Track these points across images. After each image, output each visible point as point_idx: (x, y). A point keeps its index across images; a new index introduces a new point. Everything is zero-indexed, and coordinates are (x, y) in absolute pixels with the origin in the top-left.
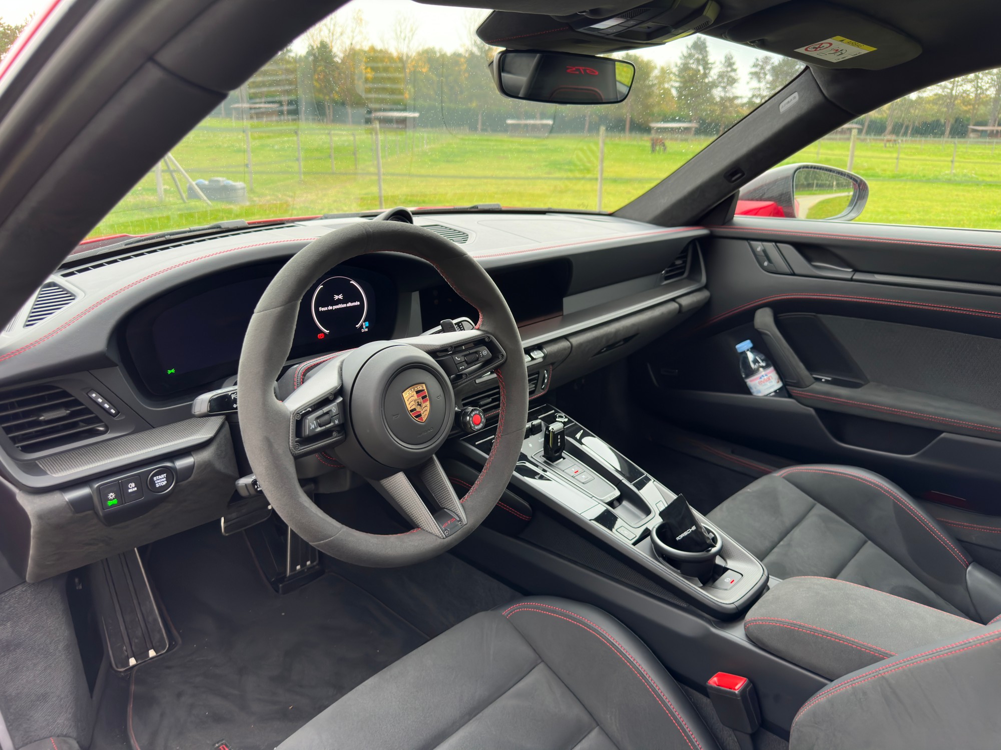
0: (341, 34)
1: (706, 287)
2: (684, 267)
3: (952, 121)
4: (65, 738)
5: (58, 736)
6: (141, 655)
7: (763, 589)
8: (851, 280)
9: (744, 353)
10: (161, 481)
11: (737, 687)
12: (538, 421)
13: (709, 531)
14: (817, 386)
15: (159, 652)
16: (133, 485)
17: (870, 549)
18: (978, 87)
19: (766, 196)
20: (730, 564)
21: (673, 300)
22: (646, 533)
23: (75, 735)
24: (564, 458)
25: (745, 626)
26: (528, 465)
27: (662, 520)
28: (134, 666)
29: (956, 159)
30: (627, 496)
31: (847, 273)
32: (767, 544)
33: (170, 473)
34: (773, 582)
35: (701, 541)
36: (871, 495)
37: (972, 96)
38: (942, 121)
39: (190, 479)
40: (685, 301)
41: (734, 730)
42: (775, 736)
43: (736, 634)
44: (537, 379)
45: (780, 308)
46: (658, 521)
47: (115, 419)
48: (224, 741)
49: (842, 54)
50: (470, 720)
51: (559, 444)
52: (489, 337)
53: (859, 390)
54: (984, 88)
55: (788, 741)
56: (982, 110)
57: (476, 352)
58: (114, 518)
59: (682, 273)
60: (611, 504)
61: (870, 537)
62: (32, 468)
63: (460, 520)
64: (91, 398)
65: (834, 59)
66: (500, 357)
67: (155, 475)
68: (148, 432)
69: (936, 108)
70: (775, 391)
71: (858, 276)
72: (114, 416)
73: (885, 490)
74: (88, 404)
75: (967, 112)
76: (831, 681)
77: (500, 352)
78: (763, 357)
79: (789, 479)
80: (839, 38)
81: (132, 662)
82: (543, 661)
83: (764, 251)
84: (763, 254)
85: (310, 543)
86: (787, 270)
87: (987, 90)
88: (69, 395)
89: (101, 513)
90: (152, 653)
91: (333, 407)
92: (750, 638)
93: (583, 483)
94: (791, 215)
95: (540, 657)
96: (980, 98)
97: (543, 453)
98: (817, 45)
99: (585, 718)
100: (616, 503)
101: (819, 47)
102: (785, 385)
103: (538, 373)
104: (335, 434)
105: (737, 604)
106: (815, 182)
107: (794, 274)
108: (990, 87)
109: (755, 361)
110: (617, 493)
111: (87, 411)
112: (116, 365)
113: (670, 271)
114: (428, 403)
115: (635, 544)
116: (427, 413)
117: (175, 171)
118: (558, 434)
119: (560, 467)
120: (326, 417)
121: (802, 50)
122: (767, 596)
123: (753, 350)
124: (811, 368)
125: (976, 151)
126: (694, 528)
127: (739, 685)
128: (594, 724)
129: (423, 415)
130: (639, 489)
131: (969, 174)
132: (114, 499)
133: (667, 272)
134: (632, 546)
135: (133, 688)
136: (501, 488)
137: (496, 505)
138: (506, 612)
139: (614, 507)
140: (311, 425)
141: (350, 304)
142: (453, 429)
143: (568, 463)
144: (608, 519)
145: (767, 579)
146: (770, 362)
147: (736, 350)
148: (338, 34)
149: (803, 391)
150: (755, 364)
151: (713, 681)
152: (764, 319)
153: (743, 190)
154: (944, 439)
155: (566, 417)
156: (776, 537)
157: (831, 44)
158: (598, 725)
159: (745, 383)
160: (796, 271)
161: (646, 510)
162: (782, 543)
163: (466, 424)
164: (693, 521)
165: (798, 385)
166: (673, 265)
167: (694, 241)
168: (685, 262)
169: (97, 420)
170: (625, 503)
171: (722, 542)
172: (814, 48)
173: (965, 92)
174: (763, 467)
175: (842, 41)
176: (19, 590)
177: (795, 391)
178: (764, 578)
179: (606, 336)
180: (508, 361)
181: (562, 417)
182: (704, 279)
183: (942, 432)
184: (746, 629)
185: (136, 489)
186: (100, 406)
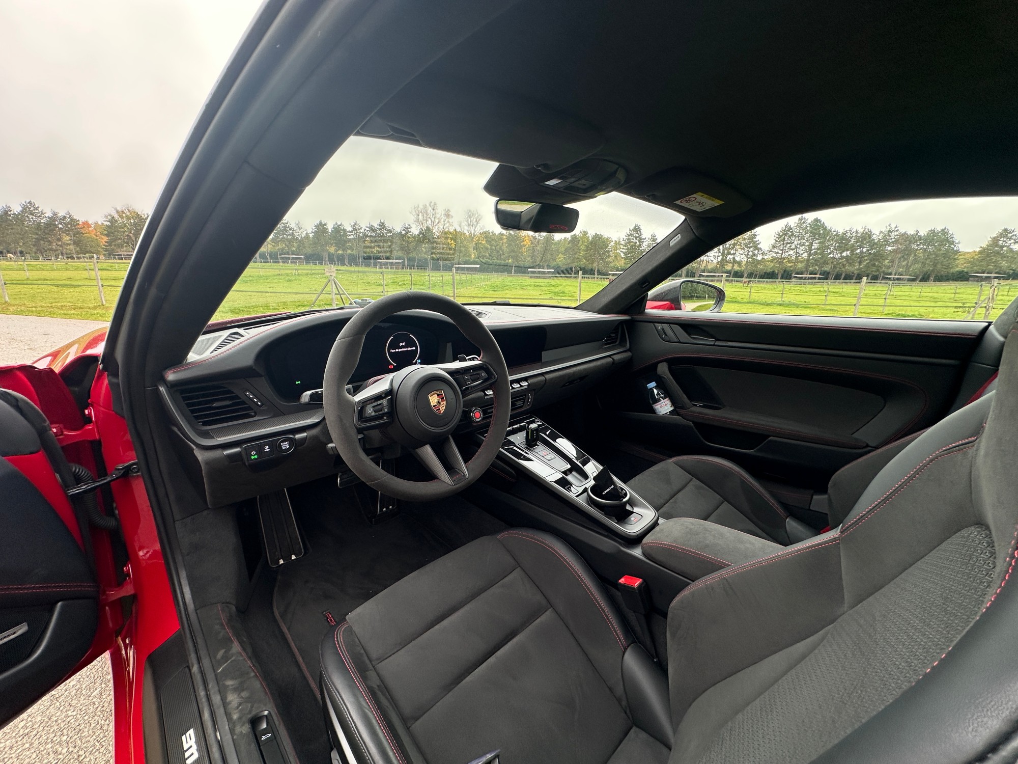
0: (438, 223)
1: (629, 350)
2: (617, 339)
3: (782, 272)
4: (227, 604)
5: (223, 603)
6: (287, 558)
7: (655, 525)
8: (714, 345)
9: (652, 389)
10: (285, 445)
11: (636, 585)
12: (524, 423)
13: (622, 489)
14: (694, 409)
15: (298, 556)
16: (267, 447)
17: (726, 506)
18: (797, 252)
19: (665, 299)
20: (636, 510)
21: (609, 356)
22: (585, 490)
23: (234, 602)
24: (538, 446)
25: (642, 547)
26: (515, 448)
27: (594, 482)
28: (282, 564)
29: (784, 293)
30: (575, 468)
31: (711, 341)
32: (662, 501)
33: (292, 442)
34: (661, 521)
35: (617, 494)
36: (727, 473)
37: (794, 258)
38: (776, 271)
39: (304, 446)
40: (616, 357)
41: (634, 612)
42: (660, 617)
43: (637, 552)
44: (524, 399)
45: (673, 363)
46: (593, 482)
47: (261, 408)
48: (329, 611)
49: (703, 205)
50: (471, 600)
51: (535, 437)
52: (486, 365)
53: (719, 411)
54: (800, 253)
55: (667, 619)
56: (800, 265)
57: (478, 374)
58: (256, 467)
59: (615, 342)
60: (565, 473)
61: (726, 499)
62: (206, 435)
63: (464, 476)
64: (246, 395)
65: (699, 209)
66: (493, 377)
67: (282, 442)
68: (280, 417)
69: (772, 264)
70: (669, 412)
71: (718, 343)
72: (260, 406)
73: (735, 471)
74: (244, 398)
75: (791, 267)
76: (693, 581)
77: (493, 374)
78: (663, 392)
79: (676, 463)
80: (700, 193)
81: (281, 562)
82: (520, 566)
83: (663, 329)
84: (662, 330)
85: (367, 483)
86: (676, 340)
87: (802, 254)
88: (233, 393)
89: (247, 464)
90: (293, 557)
91: (384, 402)
92: (644, 554)
93: (548, 460)
94: (680, 309)
95: (518, 564)
96: (798, 259)
97: (525, 443)
98: (687, 199)
99: (544, 602)
100: (568, 472)
101: (689, 200)
102: (675, 407)
103: (525, 395)
104: (385, 418)
105: (637, 533)
106: (695, 295)
107: (680, 342)
108: (804, 253)
109: (658, 394)
110: (569, 466)
111: (244, 403)
112: (261, 376)
113: (609, 340)
114: (445, 402)
115: (577, 496)
116: (444, 408)
117: (342, 294)
118: (535, 430)
119: (536, 451)
120: (379, 407)
121: (678, 202)
122: (657, 528)
123: (656, 387)
124: (691, 398)
125: (795, 289)
126: (612, 487)
127: (637, 583)
128: (549, 606)
129: (441, 410)
130: (583, 466)
131: (792, 301)
132: (255, 455)
133: (606, 340)
134: (576, 498)
135: (279, 577)
136: (492, 457)
137: (488, 468)
138: (500, 536)
139: (567, 475)
140: (370, 411)
141: (409, 349)
142: (461, 421)
143: (541, 449)
144: (563, 482)
145: (658, 519)
146: (666, 395)
147: (647, 387)
148: (436, 223)
149: (686, 411)
150: (657, 396)
151: (622, 581)
152: (663, 369)
153: (651, 293)
154: (771, 441)
155: (541, 422)
156: (667, 497)
157: (696, 198)
158: (552, 607)
159: (652, 407)
160: (681, 341)
161: (586, 476)
162: (671, 501)
163: (471, 418)
164: (613, 483)
165: (683, 408)
166: (610, 336)
167: (622, 322)
168: (617, 335)
169: (250, 408)
170: (573, 473)
171: (630, 496)
172: (686, 201)
173: (789, 255)
174: (661, 457)
175: (702, 196)
176: (205, 513)
177: (682, 411)
178: (656, 518)
179: (569, 375)
180: (498, 380)
181: (539, 422)
182: (628, 345)
183: (770, 436)
184: (643, 548)
185: (269, 450)
186: (252, 400)
